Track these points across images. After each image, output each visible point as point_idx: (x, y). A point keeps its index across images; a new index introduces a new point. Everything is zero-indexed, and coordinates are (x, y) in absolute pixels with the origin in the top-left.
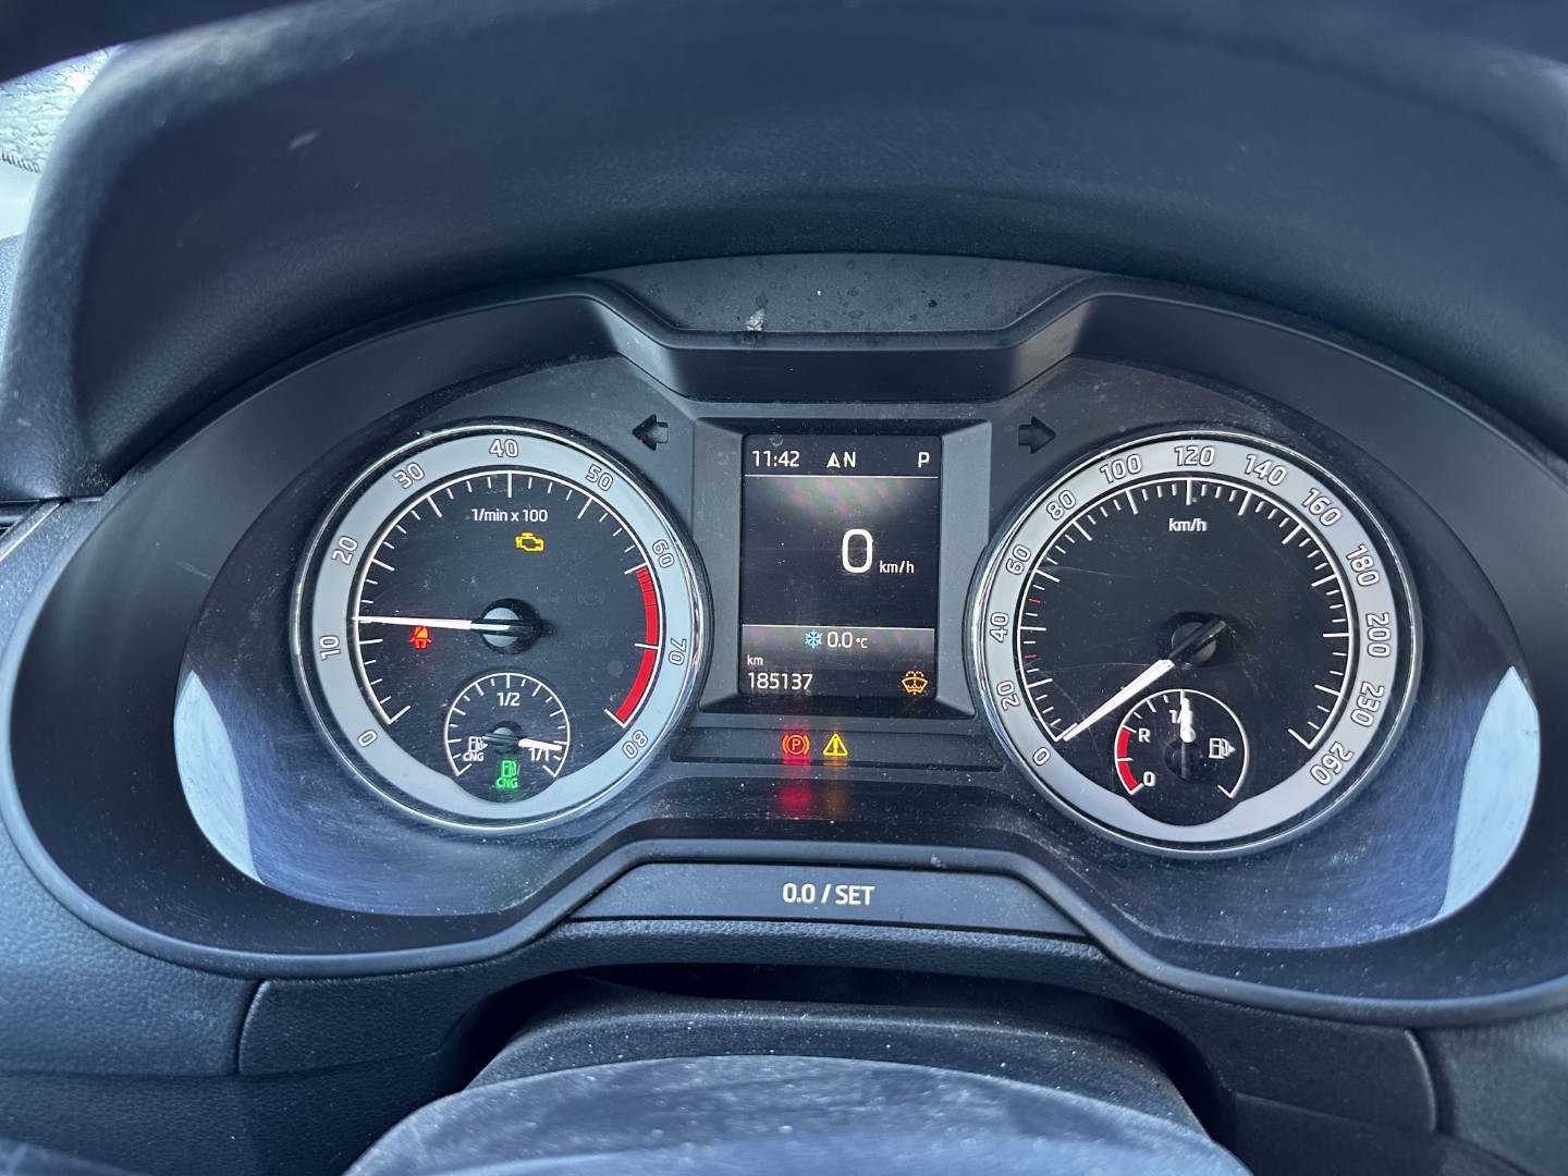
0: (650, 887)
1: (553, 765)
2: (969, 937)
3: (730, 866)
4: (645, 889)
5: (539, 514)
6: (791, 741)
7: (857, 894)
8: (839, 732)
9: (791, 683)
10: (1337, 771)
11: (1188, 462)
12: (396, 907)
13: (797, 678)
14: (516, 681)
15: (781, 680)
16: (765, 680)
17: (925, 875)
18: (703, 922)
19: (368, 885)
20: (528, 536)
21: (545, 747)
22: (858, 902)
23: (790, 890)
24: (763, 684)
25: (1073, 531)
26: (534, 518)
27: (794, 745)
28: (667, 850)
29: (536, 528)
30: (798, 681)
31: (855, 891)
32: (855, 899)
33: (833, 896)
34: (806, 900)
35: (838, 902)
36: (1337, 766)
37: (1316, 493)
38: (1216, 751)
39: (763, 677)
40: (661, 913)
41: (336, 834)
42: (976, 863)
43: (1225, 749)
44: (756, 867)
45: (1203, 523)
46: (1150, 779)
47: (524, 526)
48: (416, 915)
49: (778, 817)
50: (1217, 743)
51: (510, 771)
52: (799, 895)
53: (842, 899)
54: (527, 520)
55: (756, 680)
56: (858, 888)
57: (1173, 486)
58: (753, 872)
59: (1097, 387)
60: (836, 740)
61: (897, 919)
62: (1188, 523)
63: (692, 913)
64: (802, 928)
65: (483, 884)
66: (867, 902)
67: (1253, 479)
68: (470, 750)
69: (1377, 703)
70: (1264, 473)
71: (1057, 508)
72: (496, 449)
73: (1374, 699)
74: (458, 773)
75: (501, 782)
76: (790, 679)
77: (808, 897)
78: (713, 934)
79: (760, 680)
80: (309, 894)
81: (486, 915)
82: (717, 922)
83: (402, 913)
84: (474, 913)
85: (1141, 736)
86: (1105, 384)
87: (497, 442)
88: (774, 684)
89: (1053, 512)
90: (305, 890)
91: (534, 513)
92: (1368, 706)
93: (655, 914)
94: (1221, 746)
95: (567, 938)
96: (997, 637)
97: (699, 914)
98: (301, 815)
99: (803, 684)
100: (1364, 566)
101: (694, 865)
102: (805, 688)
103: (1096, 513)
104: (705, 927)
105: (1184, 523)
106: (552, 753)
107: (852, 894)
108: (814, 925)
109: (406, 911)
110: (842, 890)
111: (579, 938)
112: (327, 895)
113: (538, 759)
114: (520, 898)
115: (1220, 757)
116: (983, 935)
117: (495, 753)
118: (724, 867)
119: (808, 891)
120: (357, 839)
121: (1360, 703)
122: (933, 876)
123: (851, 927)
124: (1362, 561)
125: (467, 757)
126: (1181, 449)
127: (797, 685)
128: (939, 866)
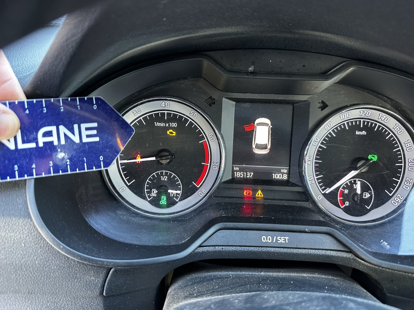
0: (223, 237)
1: (177, 197)
2: (316, 251)
3: (245, 231)
4: (221, 237)
5: (174, 125)
6: (247, 192)
7: (284, 239)
8: (260, 190)
9: (247, 175)
10: (399, 202)
11: (363, 115)
12: (148, 243)
13: (248, 174)
14: (166, 173)
15: (244, 174)
16: (239, 174)
17: (303, 234)
18: (239, 247)
19: (138, 236)
20: (171, 131)
21: (175, 192)
22: (284, 242)
23: (264, 238)
24: (238, 175)
25: (330, 133)
26: (173, 125)
27: (247, 193)
28: (228, 226)
29: (173, 128)
30: (249, 175)
31: (283, 238)
32: (283, 241)
33: (277, 240)
34: (269, 241)
35: (278, 242)
36: (399, 201)
37: (397, 125)
38: (365, 196)
39: (238, 173)
40: (227, 245)
41: (127, 220)
42: (318, 231)
43: (367, 195)
44: (253, 231)
45: (365, 132)
46: (347, 204)
47: (169, 128)
48: (154, 245)
49: (256, 216)
50: (365, 194)
51: (164, 199)
52: (267, 239)
53: (279, 241)
54: (171, 126)
55: (236, 174)
56: (284, 238)
57: (358, 122)
58: (252, 233)
59: (342, 93)
60: (260, 192)
61: (296, 247)
62: (361, 132)
63: (236, 244)
64: (268, 249)
65: (173, 235)
66: (287, 242)
67: (380, 121)
68: (152, 193)
69: (411, 184)
70: (383, 119)
71: (327, 127)
72: (163, 105)
73: (410, 182)
74: (149, 200)
75: (161, 202)
76: (247, 174)
77: (270, 240)
78: (241, 250)
79: (238, 174)
80: (121, 239)
81: (175, 245)
82: (243, 247)
83: (150, 245)
84: (172, 244)
85: (345, 192)
86: (344, 92)
87: (163, 103)
88: (242, 175)
89: (326, 128)
90: (119, 238)
91: (173, 124)
92: (408, 184)
93: (225, 245)
94: (366, 194)
95: (199, 252)
96: (308, 163)
97: (238, 245)
98: (116, 215)
99: (250, 176)
100: (409, 145)
101: (235, 230)
102: (251, 177)
103: (337, 128)
104: (239, 249)
105: (360, 132)
106: (177, 194)
107: (282, 239)
108: (271, 248)
109: (152, 244)
110: (279, 238)
111: (202, 251)
112: (127, 240)
113: (172, 196)
114: (185, 240)
115: (366, 197)
116: (320, 251)
117: (159, 194)
118: (243, 231)
119: (269, 238)
120: (133, 222)
121: (405, 183)
122: (305, 234)
123: (282, 249)
124: (408, 144)
125: (152, 195)
126: (361, 111)
127: (248, 176)
128: (308, 231)
